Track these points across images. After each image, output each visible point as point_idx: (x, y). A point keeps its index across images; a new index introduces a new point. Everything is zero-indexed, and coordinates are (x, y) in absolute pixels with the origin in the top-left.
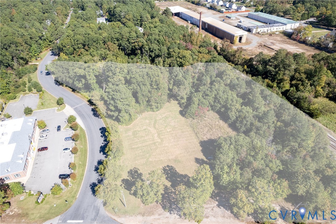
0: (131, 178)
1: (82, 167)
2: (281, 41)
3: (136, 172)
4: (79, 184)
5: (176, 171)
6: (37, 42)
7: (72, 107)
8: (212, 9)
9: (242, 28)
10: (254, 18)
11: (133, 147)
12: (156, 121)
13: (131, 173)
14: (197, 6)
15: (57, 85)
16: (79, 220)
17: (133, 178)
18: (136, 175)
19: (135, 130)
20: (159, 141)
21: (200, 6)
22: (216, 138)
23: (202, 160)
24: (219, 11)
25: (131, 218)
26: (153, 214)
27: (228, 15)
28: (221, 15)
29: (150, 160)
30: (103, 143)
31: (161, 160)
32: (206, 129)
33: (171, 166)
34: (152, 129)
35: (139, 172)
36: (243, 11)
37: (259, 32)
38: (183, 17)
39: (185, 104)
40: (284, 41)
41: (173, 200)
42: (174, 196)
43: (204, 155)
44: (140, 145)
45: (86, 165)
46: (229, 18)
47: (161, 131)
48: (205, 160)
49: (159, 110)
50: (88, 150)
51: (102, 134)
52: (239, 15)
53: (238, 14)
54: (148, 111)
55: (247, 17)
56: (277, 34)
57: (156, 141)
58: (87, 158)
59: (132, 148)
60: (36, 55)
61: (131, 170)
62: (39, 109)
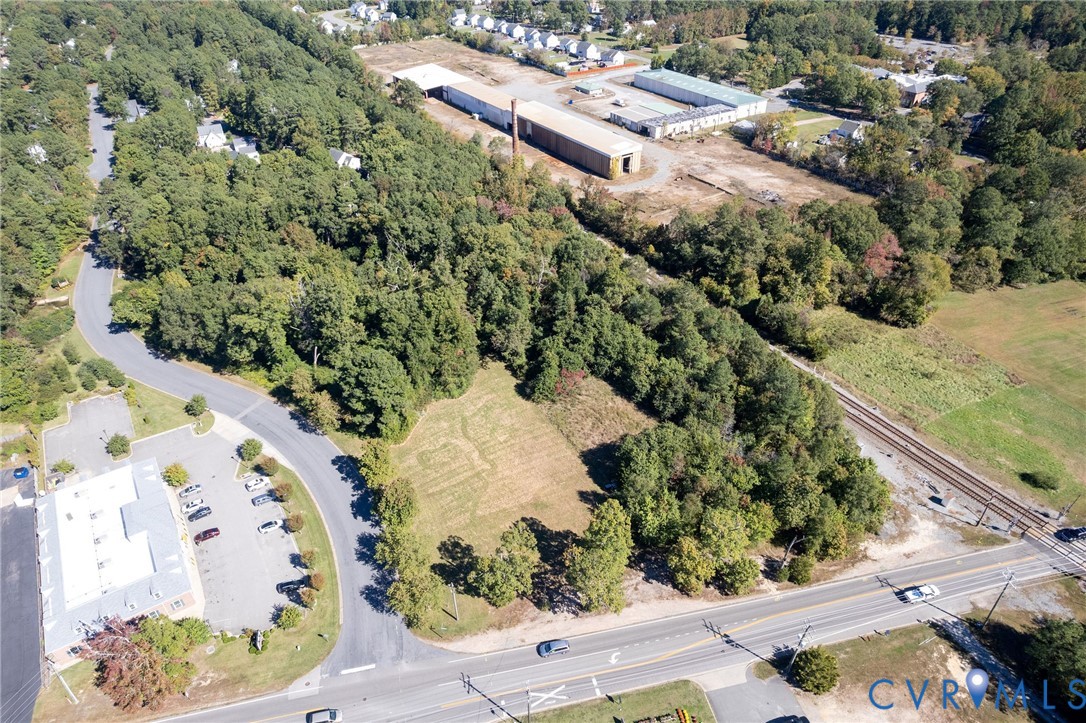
0: (450, 560)
1: (324, 559)
2: (729, 157)
3: (456, 545)
4: (334, 595)
5: (543, 526)
6: (43, 232)
8: (531, 65)
9: (624, 124)
10: (650, 88)
11: (430, 491)
12: (464, 420)
13: (447, 550)
14: (486, 55)
16: (366, 664)
17: (454, 559)
18: (457, 552)
19: (421, 450)
20: (487, 466)
21: (494, 56)
22: (614, 440)
23: (594, 494)
24: (552, 72)
25: (475, 637)
26: (519, 621)
27: (578, 82)
28: (560, 83)
29: (479, 513)
30: (353, 495)
31: (505, 510)
32: (589, 423)
33: (531, 518)
34: (461, 443)
35: (463, 544)
36: (617, 64)
37: (670, 135)
38: (454, 101)
39: (526, 367)
40: (735, 157)
41: (552, 587)
42: (552, 578)
43: (596, 482)
44: (445, 485)
45: (331, 553)
46: (585, 92)
47: (484, 443)
48: (601, 491)
49: (464, 392)
50: (322, 516)
51: (341, 473)
52: (610, 81)
53: (608, 75)
54: (438, 399)
55: (632, 85)
56: (717, 137)
57: (479, 469)
58: (327, 536)
59: (429, 495)
60: (48, 271)
61: (444, 544)
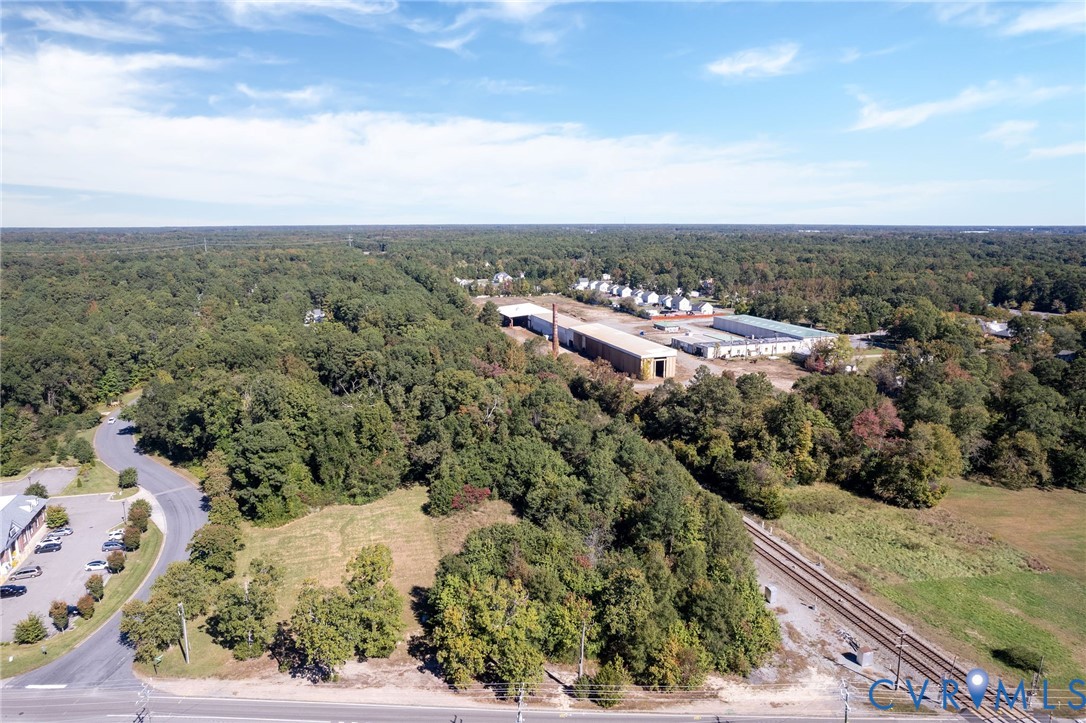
1: (118, 598)
2: (777, 374)
4: (95, 626)
7: (153, 493)
8: (624, 312)
9: (682, 348)
10: (727, 328)
12: (351, 521)
14: (588, 306)
15: (138, 454)
16: (60, 683)
19: (289, 535)
20: (339, 555)
21: (595, 306)
24: (639, 316)
25: (190, 681)
26: (248, 676)
27: (660, 323)
28: (644, 323)
34: (333, 535)
36: (705, 313)
37: (724, 356)
38: (535, 328)
40: (785, 374)
46: (661, 328)
47: (354, 538)
49: (369, 501)
52: (693, 324)
53: (691, 321)
54: (341, 503)
55: (711, 327)
56: (773, 361)
57: (330, 555)
58: (141, 581)
60: (111, 394)
62: (66, 494)
